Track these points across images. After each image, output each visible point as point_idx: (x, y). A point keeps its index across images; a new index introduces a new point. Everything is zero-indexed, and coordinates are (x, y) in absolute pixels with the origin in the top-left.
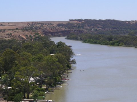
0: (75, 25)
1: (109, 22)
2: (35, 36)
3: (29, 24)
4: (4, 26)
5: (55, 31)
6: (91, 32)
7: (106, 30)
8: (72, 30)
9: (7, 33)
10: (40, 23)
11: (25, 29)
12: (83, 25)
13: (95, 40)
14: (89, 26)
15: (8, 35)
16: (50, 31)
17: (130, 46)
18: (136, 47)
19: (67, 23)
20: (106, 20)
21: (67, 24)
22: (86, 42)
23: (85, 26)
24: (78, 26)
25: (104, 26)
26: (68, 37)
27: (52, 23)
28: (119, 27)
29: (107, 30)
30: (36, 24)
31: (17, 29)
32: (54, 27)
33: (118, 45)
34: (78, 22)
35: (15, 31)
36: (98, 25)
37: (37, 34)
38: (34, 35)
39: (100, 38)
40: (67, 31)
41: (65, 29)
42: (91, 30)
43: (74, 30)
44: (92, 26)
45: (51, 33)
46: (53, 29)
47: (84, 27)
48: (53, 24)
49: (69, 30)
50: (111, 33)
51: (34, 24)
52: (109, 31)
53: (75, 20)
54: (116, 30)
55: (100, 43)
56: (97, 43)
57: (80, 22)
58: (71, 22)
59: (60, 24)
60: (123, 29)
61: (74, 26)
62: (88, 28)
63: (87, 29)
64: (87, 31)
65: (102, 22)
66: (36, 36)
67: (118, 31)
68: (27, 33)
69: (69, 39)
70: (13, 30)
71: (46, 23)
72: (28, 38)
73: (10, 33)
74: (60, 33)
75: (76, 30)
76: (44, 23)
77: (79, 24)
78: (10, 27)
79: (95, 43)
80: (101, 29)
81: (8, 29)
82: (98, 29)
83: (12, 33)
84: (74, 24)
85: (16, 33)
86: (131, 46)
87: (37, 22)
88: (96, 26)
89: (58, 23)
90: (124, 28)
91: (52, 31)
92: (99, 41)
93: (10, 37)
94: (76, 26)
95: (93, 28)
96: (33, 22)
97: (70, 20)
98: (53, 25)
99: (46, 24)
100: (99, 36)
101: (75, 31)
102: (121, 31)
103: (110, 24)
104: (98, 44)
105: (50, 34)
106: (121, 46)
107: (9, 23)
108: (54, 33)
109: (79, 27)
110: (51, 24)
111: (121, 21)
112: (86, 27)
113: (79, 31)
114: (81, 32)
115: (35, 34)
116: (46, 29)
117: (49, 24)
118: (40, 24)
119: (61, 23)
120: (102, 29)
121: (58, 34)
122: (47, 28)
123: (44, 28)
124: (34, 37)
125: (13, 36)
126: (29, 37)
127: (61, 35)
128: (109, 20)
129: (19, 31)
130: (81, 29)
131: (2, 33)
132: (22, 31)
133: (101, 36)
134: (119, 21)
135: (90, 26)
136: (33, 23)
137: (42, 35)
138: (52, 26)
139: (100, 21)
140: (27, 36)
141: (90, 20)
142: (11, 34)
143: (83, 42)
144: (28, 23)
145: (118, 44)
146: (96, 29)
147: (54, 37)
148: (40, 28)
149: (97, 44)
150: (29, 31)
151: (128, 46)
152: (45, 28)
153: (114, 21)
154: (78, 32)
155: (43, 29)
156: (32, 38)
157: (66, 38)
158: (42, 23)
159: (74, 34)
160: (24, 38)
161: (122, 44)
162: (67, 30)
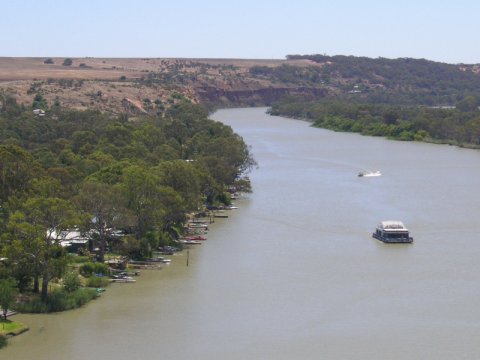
0: (304, 72)
1: (408, 65)
2: (172, 102)
3: (164, 66)
4: (90, 68)
5: (241, 89)
6: (350, 96)
7: (396, 89)
8: (292, 86)
9: (89, 90)
10: (198, 64)
11: (148, 80)
12: (329, 73)
13: (347, 121)
14: (344, 76)
15: (92, 96)
16: (226, 88)
17: (445, 141)
18: (462, 146)
19: (280, 65)
20: (400, 59)
21: (280, 68)
22: (320, 127)
23: (335, 76)
24: (311, 76)
25: (390, 78)
26: (274, 108)
27: (235, 64)
28: (437, 83)
29: (400, 91)
30: (187, 66)
31: (123, 79)
32: (238, 75)
33: (412, 139)
34: (314, 63)
35: (113, 86)
36: (374, 74)
37: (179, 97)
38: (168, 100)
39: (363, 115)
40: (277, 90)
41: (273, 85)
42: (352, 88)
43: (297, 87)
44: (356, 78)
45: (228, 95)
46: (233, 83)
47: (332, 80)
48: (238, 68)
49: (284, 86)
50: (410, 101)
51: (181, 66)
52: (404, 94)
53: (306, 57)
54: (426, 90)
55: (359, 130)
56: (353, 128)
57: (320, 65)
58: (292, 63)
59: (259, 69)
60: (448, 90)
61: (301, 76)
62: (344, 81)
63: (339, 85)
64: (338, 91)
65: (387, 67)
66: (176, 101)
67: (433, 93)
68: (148, 92)
69: (277, 114)
70: (107, 81)
71: (217, 64)
72: (151, 108)
73: (96, 92)
74: (255, 97)
75: (303, 89)
76: (212, 64)
77: (316, 69)
78: (107, 72)
79: (347, 129)
80: (381, 85)
81: (96, 80)
82: (372, 87)
83: (103, 90)
84: (301, 69)
85: (115, 93)
86: (450, 141)
87: (190, 60)
88: (368, 77)
89: (253, 64)
90: (451, 86)
91: (231, 90)
92: (357, 124)
93: (95, 103)
94: (307, 74)
95: (359, 82)
96: (177, 60)
97: (291, 57)
98: (238, 71)
99: (215, 67)
100: (360, 108)
101: (301, 90)
102: (445, 93)
103: (411, 71)
104: (355, 131)
105: (224, 99)
106: (419, 140)
107: (104, 61)
108: (237, 94)
109: (315, 79)
110: (231, 67)
111: (445, 64)
112: (337, 80)
113: (315, 91)
114: (321, 93)
115: (174, 97)
116: (213, 81)
117: (224, 68)
118: (199, 68)
119: (262, 65)
120: (385, 88)
121: (250, 98)
122: (218, 79)
123: (207, 79)
124: (169, 106)
125: (107, 100)
126: (154, 105)
127: (258, 101)
128: (408, 61)
129: (124, 86)
130: (322, 85)
131: (74, 90)
132: (134, 86)
133: (364, 109)
134: (438, 63)
135: (351, 77)
136: (179, 63)
137: (192, 101)
138: (232, 72)
139: (382, 61)
140: (147, 101)
141: (351, 57)
142: (100, 94)
143: (314, 125)
144: (164, 62)
145: (410, 133)
146: (368, 88)
147: (236, 106)
148: (194, 79)
149: (351, 131)
150: (155, 88)
151: (440, 141)
152: (210, 77)
153: (423, 62)
154: (312, 94)
155: (204, 81)
156: (162, 108)
157: (268, 113)
158: (206, 63)
159: (292, 101)
160: (139, 106)
161: (424, 135)
162: (277, 85)
